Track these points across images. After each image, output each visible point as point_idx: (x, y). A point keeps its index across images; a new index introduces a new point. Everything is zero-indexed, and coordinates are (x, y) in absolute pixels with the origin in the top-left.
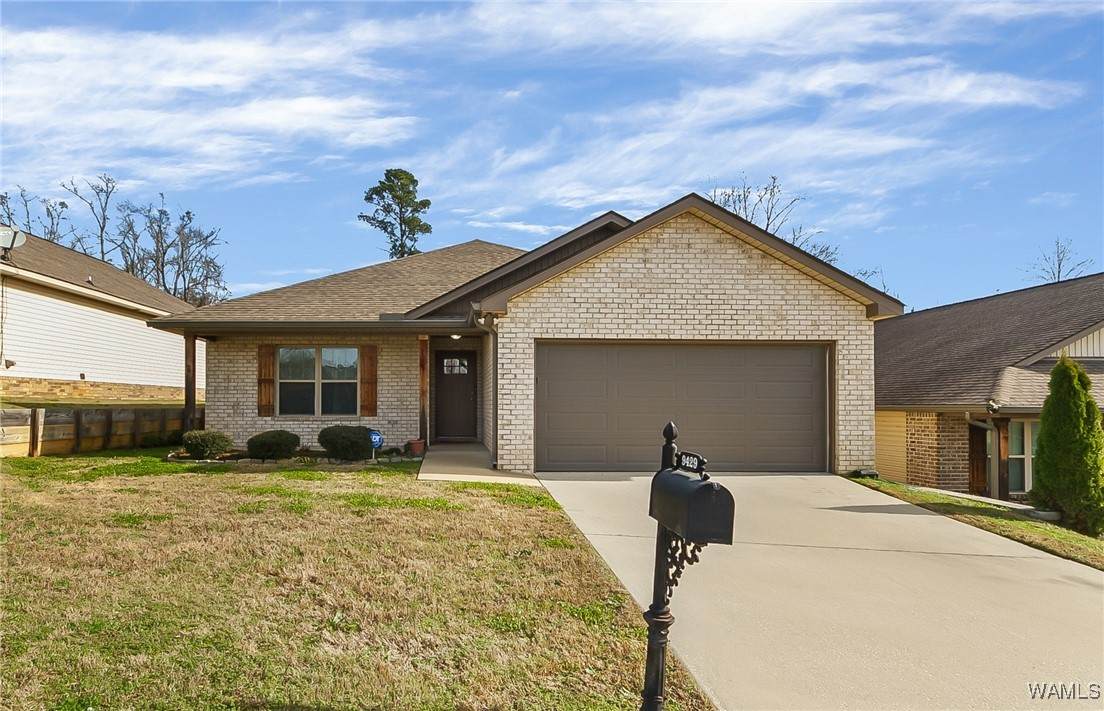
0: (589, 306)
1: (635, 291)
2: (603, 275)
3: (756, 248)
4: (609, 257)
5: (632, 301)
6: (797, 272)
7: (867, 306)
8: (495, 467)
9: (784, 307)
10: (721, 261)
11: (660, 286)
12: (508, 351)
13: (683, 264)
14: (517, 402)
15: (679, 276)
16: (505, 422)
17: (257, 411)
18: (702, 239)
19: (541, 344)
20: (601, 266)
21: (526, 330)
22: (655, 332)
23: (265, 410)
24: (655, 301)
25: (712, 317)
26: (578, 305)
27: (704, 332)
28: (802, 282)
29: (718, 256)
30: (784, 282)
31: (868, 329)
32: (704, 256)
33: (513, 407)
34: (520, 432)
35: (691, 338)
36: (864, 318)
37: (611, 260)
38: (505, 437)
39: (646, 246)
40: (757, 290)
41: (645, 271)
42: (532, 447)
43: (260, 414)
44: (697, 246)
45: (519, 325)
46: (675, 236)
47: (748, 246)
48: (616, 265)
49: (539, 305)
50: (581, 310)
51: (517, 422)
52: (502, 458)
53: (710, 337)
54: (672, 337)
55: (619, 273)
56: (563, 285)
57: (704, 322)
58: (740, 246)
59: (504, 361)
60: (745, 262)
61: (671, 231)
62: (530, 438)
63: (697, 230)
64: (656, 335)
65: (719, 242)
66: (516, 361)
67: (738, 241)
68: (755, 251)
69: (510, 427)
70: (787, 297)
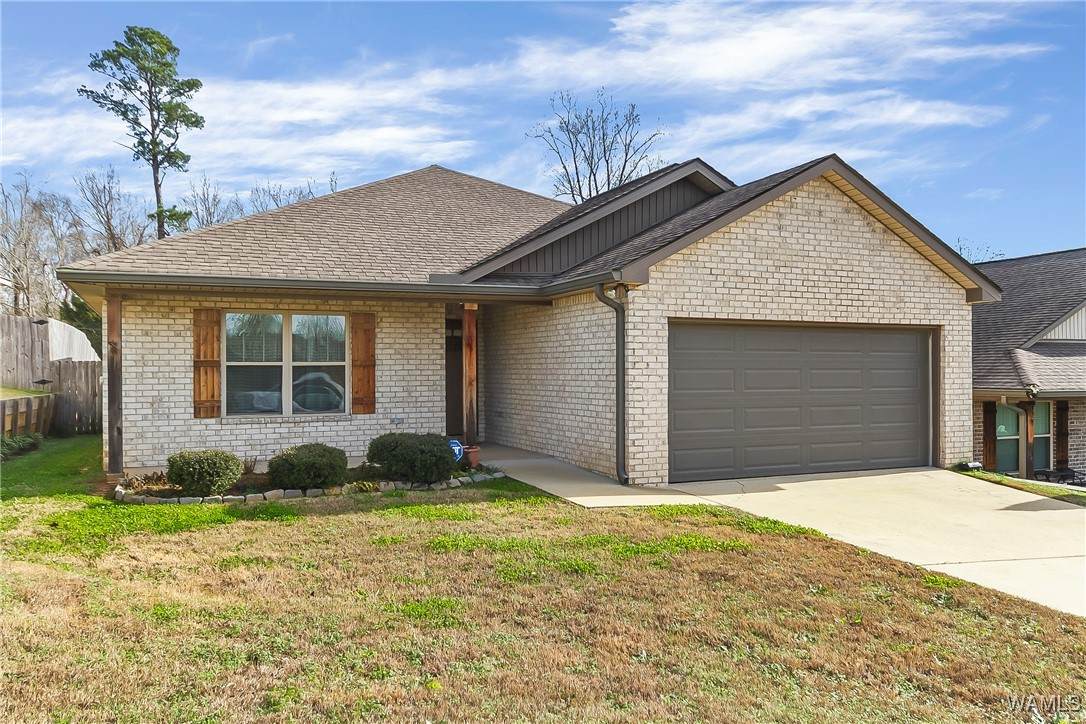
0: (725, 279)
1: (771, 262)
2: (740, 242)
3: (879, 221)
4: (745, 221)
5: (767, 275)
6: (912, 250)
7: (967, 291)
8: (624, 482)
9: (902, 288)
10: (849, 234)
11: (794, 258)
12: (640, 332)
13: (815, 235)
14: (649, 398)
15: (812, 248)
16: (636, 424)
17: (192, 410)
18: (834, 206)
19: (675, 324)
20: (737, 230)
21: (660, 307)
22: (790, 312)
23: (204, 408)
24: (790, 276)
25: (842, 296)
26: (714, 278)
27: (834, 314)
28: (917, 261)
29: (846, 227)
30: (901, 260)
31: (967, 313)
32: (833, 226)
33: (644, 404)
34: (653, 436)
35: (822, 320)
36: (964, 302)
37: (746, 225)
38: (637, 443)
39: (781, 210)
40: (879, 268)
41: (780, 240)
42: (666, 454)
43: (197, 415)
44: (828, 214)
45: (652, 300)
46: (807, 201)
47: (872, 218)
48: (752, 231)
49: (673, 276)
50: (717, 284)
51: (650, 423)
52: (634, 471)
53: (839, 320)
54: (806, 319)
55: (755, 240)
56: (699, 252)
57: (835, 302)
58: (865, 218)
59: (636, 346)
60: (868, 235)
61: (804, 194)
62: (664, 443)
63: (827, 195)
64: (790, 316)
65: (847, 211)
66: (649, 346)
67: (863, 211)
68: (878, 225)
69: (642, 430)
70: (905, 277)
